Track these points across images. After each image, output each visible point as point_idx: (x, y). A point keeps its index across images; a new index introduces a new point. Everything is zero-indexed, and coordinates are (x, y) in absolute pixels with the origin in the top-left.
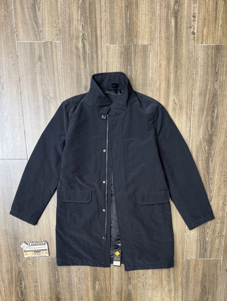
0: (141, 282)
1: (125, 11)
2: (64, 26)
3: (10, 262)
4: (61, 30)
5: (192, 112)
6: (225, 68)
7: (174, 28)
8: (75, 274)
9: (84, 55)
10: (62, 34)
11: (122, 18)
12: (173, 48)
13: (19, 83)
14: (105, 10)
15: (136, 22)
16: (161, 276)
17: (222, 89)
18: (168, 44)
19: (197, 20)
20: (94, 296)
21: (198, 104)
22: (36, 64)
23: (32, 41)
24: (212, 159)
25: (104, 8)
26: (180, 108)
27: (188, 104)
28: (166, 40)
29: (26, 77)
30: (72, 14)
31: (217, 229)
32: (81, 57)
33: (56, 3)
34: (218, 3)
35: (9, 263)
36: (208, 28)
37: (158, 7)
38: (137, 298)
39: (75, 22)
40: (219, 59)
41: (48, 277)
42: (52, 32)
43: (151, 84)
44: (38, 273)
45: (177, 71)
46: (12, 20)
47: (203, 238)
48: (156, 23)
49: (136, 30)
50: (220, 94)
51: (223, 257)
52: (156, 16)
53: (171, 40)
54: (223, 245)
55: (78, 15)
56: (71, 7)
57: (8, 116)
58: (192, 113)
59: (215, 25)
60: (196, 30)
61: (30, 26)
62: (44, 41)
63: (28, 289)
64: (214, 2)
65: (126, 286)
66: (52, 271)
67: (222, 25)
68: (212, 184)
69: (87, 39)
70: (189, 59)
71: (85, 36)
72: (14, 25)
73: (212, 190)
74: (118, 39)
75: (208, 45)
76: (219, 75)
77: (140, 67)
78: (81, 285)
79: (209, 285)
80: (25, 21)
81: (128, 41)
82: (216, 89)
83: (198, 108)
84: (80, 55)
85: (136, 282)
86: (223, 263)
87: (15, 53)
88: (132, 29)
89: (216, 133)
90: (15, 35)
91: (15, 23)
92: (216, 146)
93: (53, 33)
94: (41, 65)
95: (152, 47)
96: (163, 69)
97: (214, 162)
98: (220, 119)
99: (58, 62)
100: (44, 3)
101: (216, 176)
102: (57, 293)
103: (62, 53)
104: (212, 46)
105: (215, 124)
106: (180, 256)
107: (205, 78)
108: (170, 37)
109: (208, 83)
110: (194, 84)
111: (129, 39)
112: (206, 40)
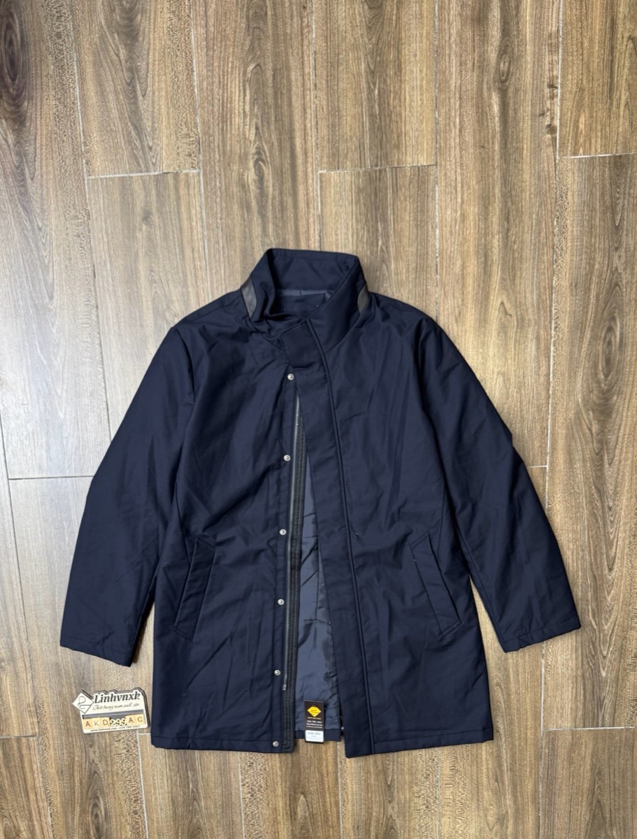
1: (368, 83)
2: (208, 132)
3: (66, 748)
5: (551, 334)
7: (500, 118)
8: (240, 777)
9: (262, 203)
10: (204, 151)
11: (360, 102)
12: (496, 171)
13: (92, 280)
14: (316, 85)
15: (398, 109)
16: (475, 777)
18: (484, 161)
20: (294, 835)
21: (569, 313)
22: (137, 231)
23: (126, 175)
24: (611, 455)
26: (520, 326)
27: (542, 313)
28: (478, 150)
29: (110, 264)
30: (229, 99)
32: (253, 207)
34: (617, 48)
35: (65, 751)
36: (590, 113)
37: (454, 68)
39: (237, 120)
40: (622, 191)
41: (169, 785)
43: (439, 266)
44: (141, 775)
45: (508, 230)
46: (74, 124)
47: (592, 670)
48: (449, 110)
49: (397, 130)
50: (627, 283)
52: (449, 92)
53: (491, 151)
55: (244, 102)
56: (226, 82)
57: (63, 368)
58: (551, 338)
60: (558, 121)
61: (120, 138)
62: (156, 173)
63: (116, 818)
65: (381, 806)
66: (178, 770)
67: (627, 104)
68: (612, 522)
69: (269, 159)
70: (540, 195)
71: (263, 153)
72: (81, 138)
73: (614, 538)
74: (350, 155)
75: (592, 158)
76: (625, 233)
77: (410, 224)
78: (258, 806)
81: (377, 158)
82: (617, 269)
83: (569, 322)
84: (251, 202)
85: (408, 798)
87: (83, 206)
88: (388, 128)
89: (620, 387)
90: (84, 161)
91: (83, 131)
92: (622, 420)
93: (180, 150)
94: (149, 232)
95: (440, 171)
96: (470, 225)
97: (617, 463)
98: (629, 350)
99: (194, 224)
100: (156, 78)
101: (624, 502)
102: (194, 830)
103: (203, 200)
104: (601, 160)
105: (616, 363)
106: (528, 723)
107: (584, 243)
108: (488, 142)
109: (594, 256)
110: (556, 261)
111: (379, 153)
112: (585, 144)
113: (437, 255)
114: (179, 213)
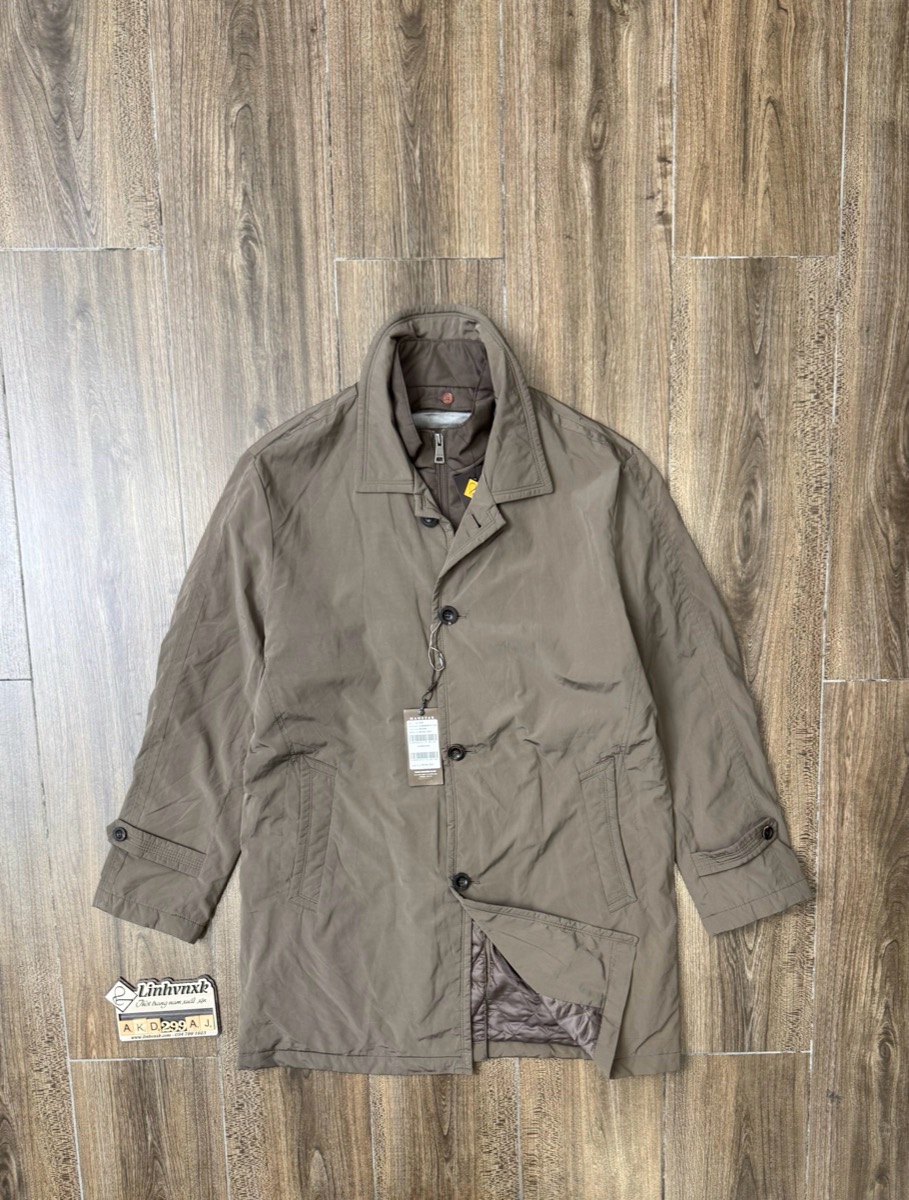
0: (495, 1151)
4: (163, 207)
6: (787, 339)
17: (780, 414)
19: (674, 171)
25: (324, 129)
31: (785, 934)
33: (145, 112)
42: (129, 215)
51: (817, 1044)
54: (813, 998)
59: (741, 189)
64: (735, 109)
79: (766, 1157)
80: (27, 177)
86: (816, 1068)
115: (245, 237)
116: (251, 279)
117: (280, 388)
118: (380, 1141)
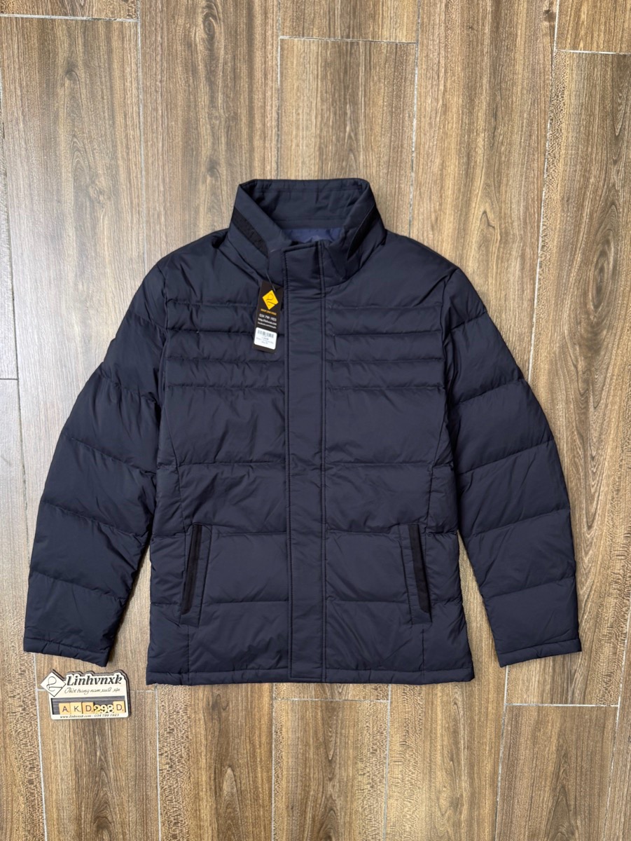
0: (368, 774)
5: (538, 254)
8: (158, 745)
9: (210, 67)
12: (485, 58)
16: (428, 755)
18: (472, 45)
20: (218, 815)
21: (559, 231)
22: (59, 87)
23: (47, 17)
24: (597, 398)
26: (504, 241)
27: (529, 228)
28: (466, 32)
29: (24, 124)
31: (606, 612)
32: (200, 71)
38: (353, 825)
40: (625, 96)
41: (73, 752)
43: (414, 162)
44: (40, 738)
45: (495, 128)
50: (625, 202)
51: (624, 700)
53: (481, 33)
54: (623, 664)
58: (538, 257)
60: (558, 7)
62: (85, 18)
63: (7, 788)
65: (319, 784)
66: (84, 734)
68: (594, 474)
69: (221, 16)
70: (533, 91)
71: (214, 7)
73: (595, 492)
74: (317, 21)
75: (594, 55)
76: (625, 145)
77: (383, 110)
78: (177, 780)
81: (349, 28)
82: (614, 185)
83: (558, 242)
84: (199, 65)
85: (351, 775)
86: (622, 719)
89: (611, 321)
92: (611, 358)
94: (73, 89)
95: (422, 50)
96: (453, 119)
97: (603, 407)
98: (623, 280)
99: (128, 84)
101: (609, 452)
102: (100, 804)
103: (140, 56)
104: (603, 58)
105: (608, 293)
106: (490, 696)
107: (580, 152)
108: (478, 22)
109: (590, 167)
110: (547, 169)
111: (352, 22)
112: (586, 38)
113: (413, 149)
114: (110, 69)
115: (207, 14)
116: (210, 50)
117: (230, 146)
118: (279, 763)
